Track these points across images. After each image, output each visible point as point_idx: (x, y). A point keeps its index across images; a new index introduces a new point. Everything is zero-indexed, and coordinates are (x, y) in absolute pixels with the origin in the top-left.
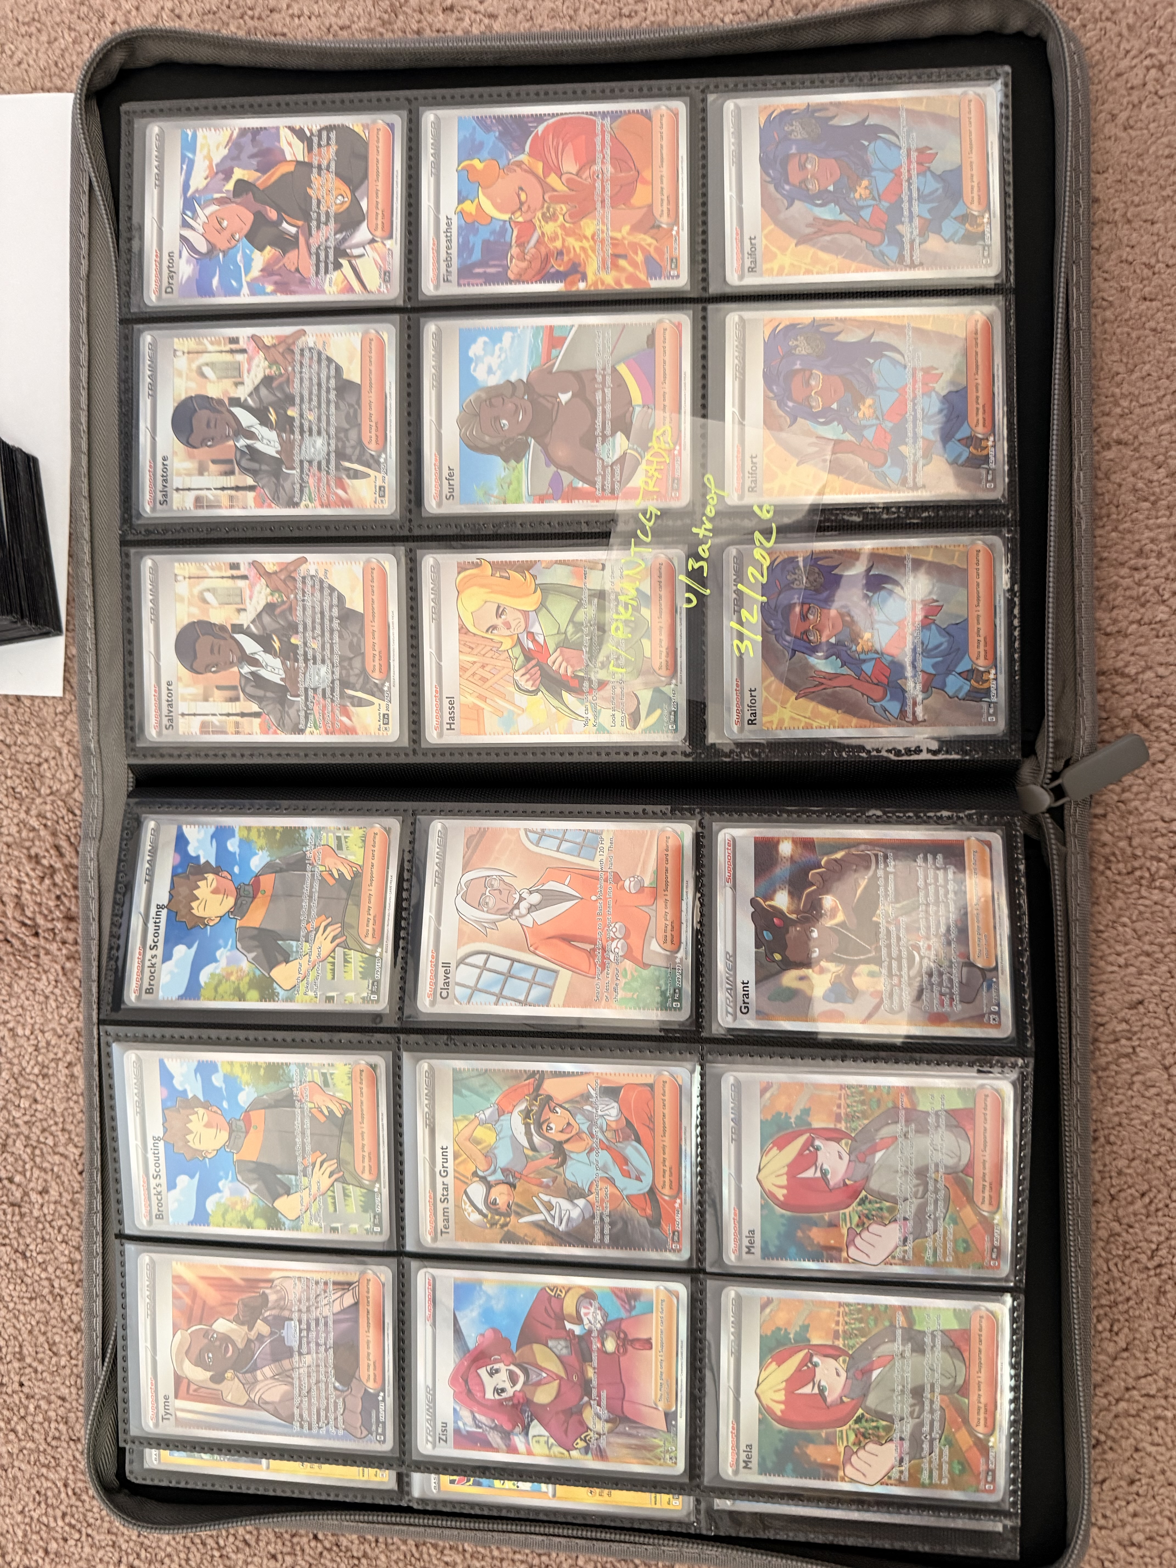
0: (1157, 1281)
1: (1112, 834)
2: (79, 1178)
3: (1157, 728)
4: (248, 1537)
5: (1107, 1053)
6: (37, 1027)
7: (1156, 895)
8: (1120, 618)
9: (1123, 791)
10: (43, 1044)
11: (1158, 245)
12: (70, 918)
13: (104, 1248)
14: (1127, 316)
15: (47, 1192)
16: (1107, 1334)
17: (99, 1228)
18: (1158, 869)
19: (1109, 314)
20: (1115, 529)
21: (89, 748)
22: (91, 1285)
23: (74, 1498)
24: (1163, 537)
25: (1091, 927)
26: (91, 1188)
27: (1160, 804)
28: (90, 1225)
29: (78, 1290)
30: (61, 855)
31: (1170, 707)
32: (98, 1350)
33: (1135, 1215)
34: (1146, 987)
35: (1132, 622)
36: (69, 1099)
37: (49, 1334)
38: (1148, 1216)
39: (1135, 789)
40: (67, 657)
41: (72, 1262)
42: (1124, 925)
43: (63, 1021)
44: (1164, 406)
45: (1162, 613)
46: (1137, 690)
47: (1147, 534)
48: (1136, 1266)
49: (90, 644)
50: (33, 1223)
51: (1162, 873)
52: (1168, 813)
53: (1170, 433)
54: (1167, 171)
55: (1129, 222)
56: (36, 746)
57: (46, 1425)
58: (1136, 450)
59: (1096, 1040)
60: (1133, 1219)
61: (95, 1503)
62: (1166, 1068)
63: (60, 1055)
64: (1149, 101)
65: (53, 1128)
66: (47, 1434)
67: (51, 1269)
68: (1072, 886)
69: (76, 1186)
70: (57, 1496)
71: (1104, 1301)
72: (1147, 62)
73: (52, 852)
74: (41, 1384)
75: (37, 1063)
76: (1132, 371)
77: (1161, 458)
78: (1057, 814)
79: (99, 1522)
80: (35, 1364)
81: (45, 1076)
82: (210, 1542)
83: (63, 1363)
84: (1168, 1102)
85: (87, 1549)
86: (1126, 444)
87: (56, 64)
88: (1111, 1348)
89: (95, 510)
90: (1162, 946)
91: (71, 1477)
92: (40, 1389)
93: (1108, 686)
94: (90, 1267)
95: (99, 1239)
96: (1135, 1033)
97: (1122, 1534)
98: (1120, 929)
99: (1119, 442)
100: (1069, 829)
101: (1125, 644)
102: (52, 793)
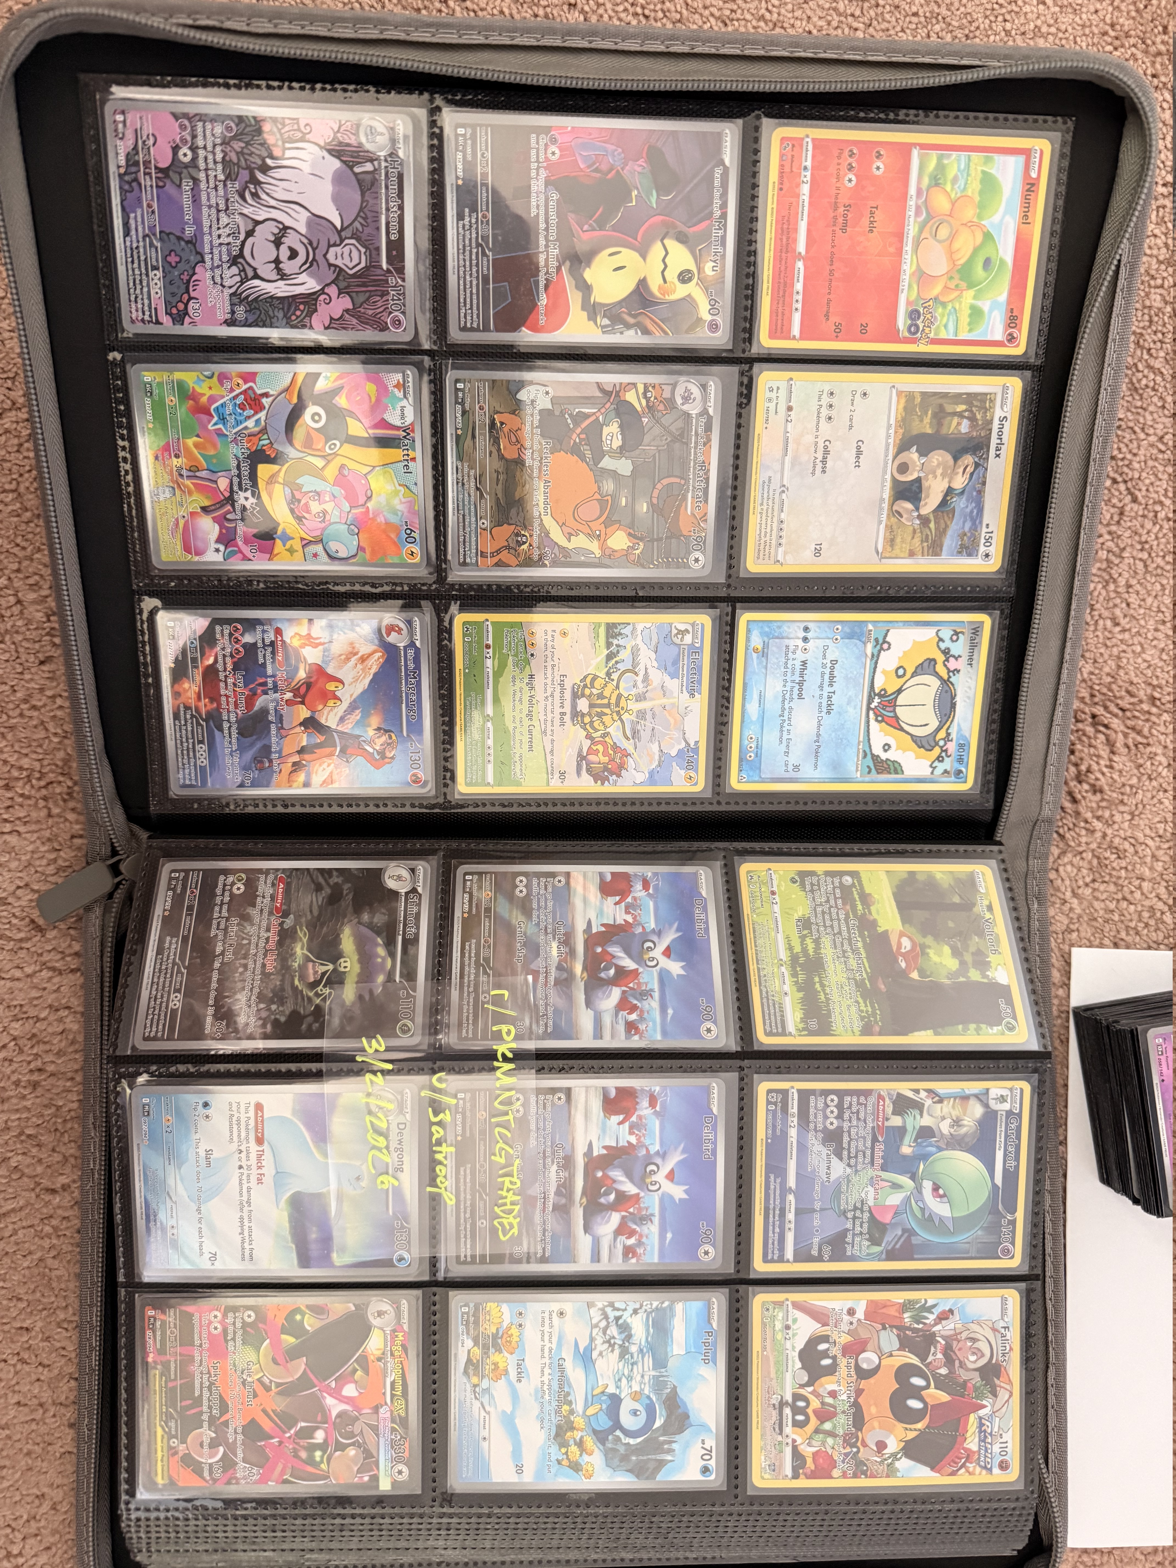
27: (22, 848)
34: (37, 677)
35: (44, 1019)
40: (1068, 985)
55: (41, 1405)
56: (1097, 899)
58: (38, 1184)
86: (47, 1190)
93: (68, 959)
99: (53, 1191)
102: (1081, 853)
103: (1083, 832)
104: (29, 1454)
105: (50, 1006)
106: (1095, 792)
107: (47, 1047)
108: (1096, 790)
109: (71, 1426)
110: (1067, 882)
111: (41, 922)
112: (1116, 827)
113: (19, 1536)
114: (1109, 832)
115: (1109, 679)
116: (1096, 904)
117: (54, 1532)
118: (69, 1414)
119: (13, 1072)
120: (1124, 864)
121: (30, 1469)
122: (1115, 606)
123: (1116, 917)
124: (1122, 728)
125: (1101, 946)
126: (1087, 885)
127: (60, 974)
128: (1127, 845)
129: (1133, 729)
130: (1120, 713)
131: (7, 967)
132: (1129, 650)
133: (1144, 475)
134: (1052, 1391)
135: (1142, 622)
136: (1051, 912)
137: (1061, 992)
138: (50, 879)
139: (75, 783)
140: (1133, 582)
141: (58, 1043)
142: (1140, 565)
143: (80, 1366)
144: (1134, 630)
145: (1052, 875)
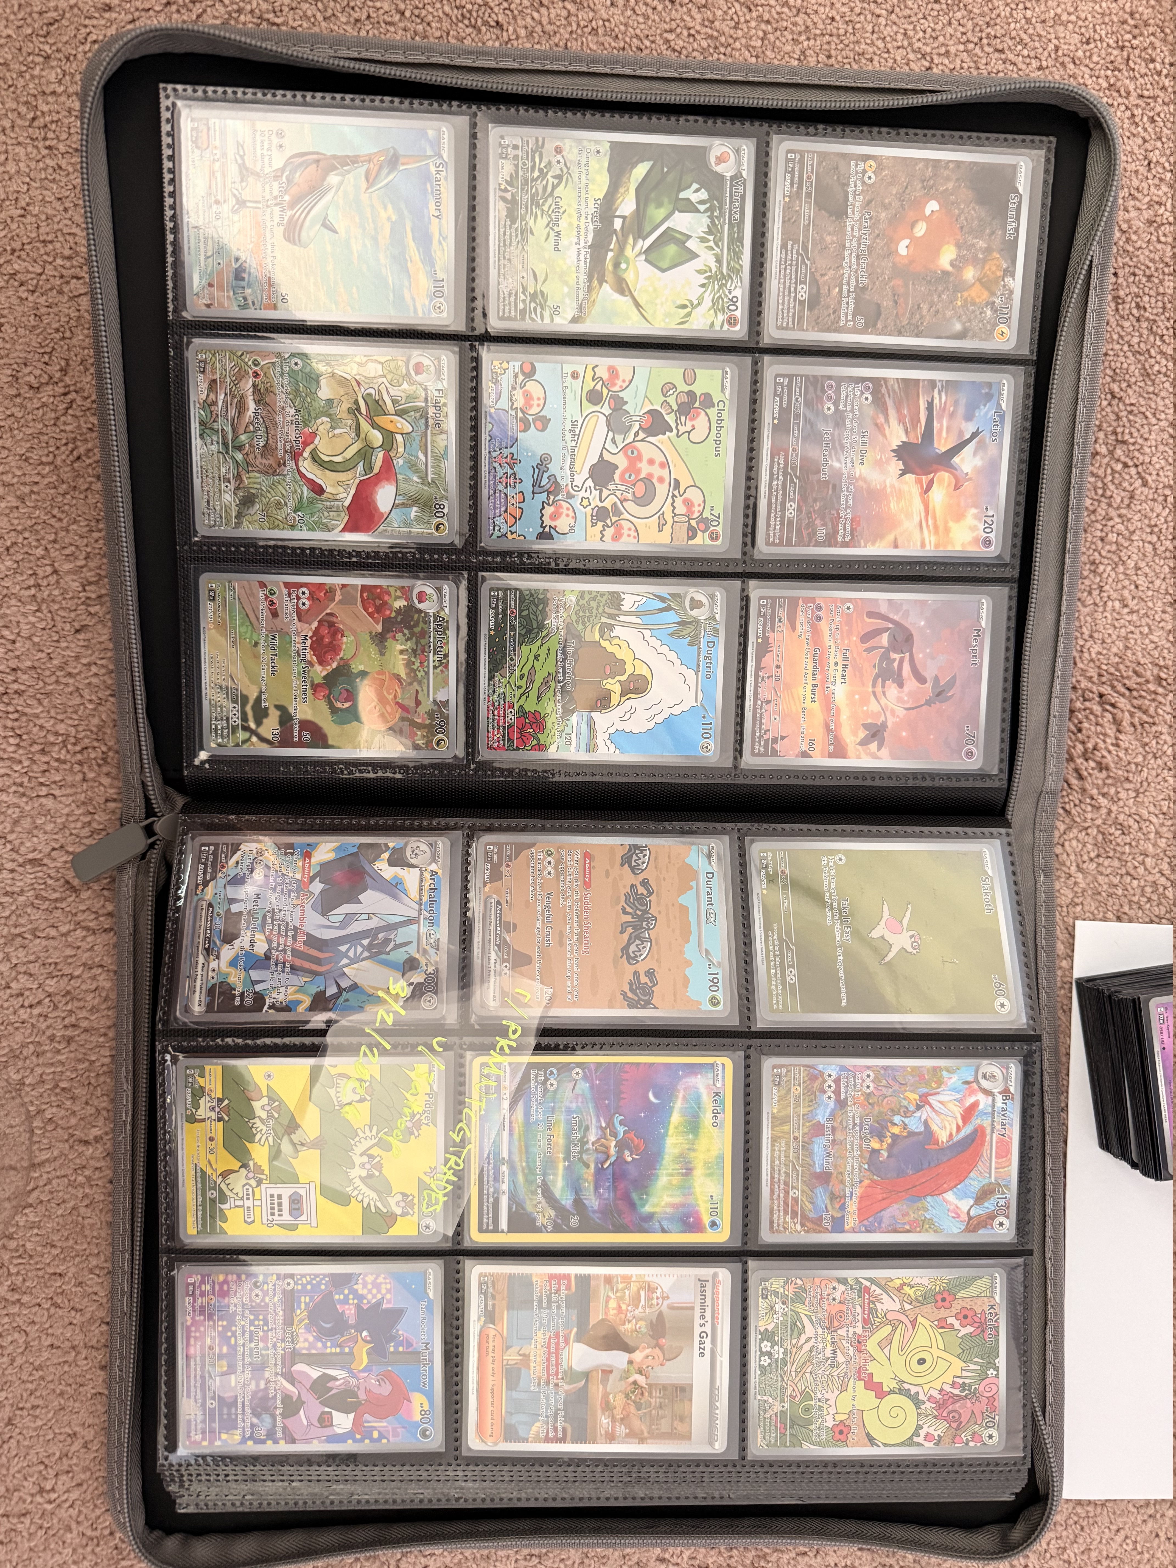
0: (68, 380)
1: (101, 784)
6: (1101, 609)
8: (89, 981)
9: (89, 823)
11: (47, 1325)
14: (77, 1259)
18: (59, 752)
19: (94, 1262)
40: (1071, 957)
46: (76, 915)
48: (86, 394)
55: (73, 1348)
56: (1101, 874)
58: (72, 1136)
60: (88, 436)
62: (56, 572)
73: (1085, 774)
75: (1100, 575)
76: (74, 1209)
78: (150, 812)
81: (1093, 563)
86: (81, 1141)
93: (102, 919)
98: (94, 698)
101: (85, 957)
102: (1086, 829)
103: (1089, 808)
104: (62, 1394)
105: (84, 964)
106: (1101, 770)
107: (81, 1004)
108: (1102, 767)
109: (103, 1368)
110: (1073, 857)
111: (76, 882)
112: (1121, 803)
113: (52, 1472)
114: (1114, 808)
115: (1117, 659)
116: (1100, 878)
117: (86, 1469)
118: (100, 1357)
119: (48, 1027)
120: (1128, 840)
121: (63, 1409)
122: (1124, 587)
123: (1120, 892)
124: (1129, 707)
125: (1105, 919)
126: (1091, 860)
127: (94, 933)
128: (1131, 822)
129: (1139, 708)
130: (1127, 693)
131: (42, 927)
132: (1137, 631)
133: (1155, 459)
134: (1050, 1347)
135: (1150, 604)
136: (1057, 886)
137: (1064, 964)
138: (85, 841)
139: (110, 749)
140: (1142, 564)
141: (92, 1000)
142: (1149, 548)
143: (112, 1310)
144: (1142, 612)
145: (1058, 850)
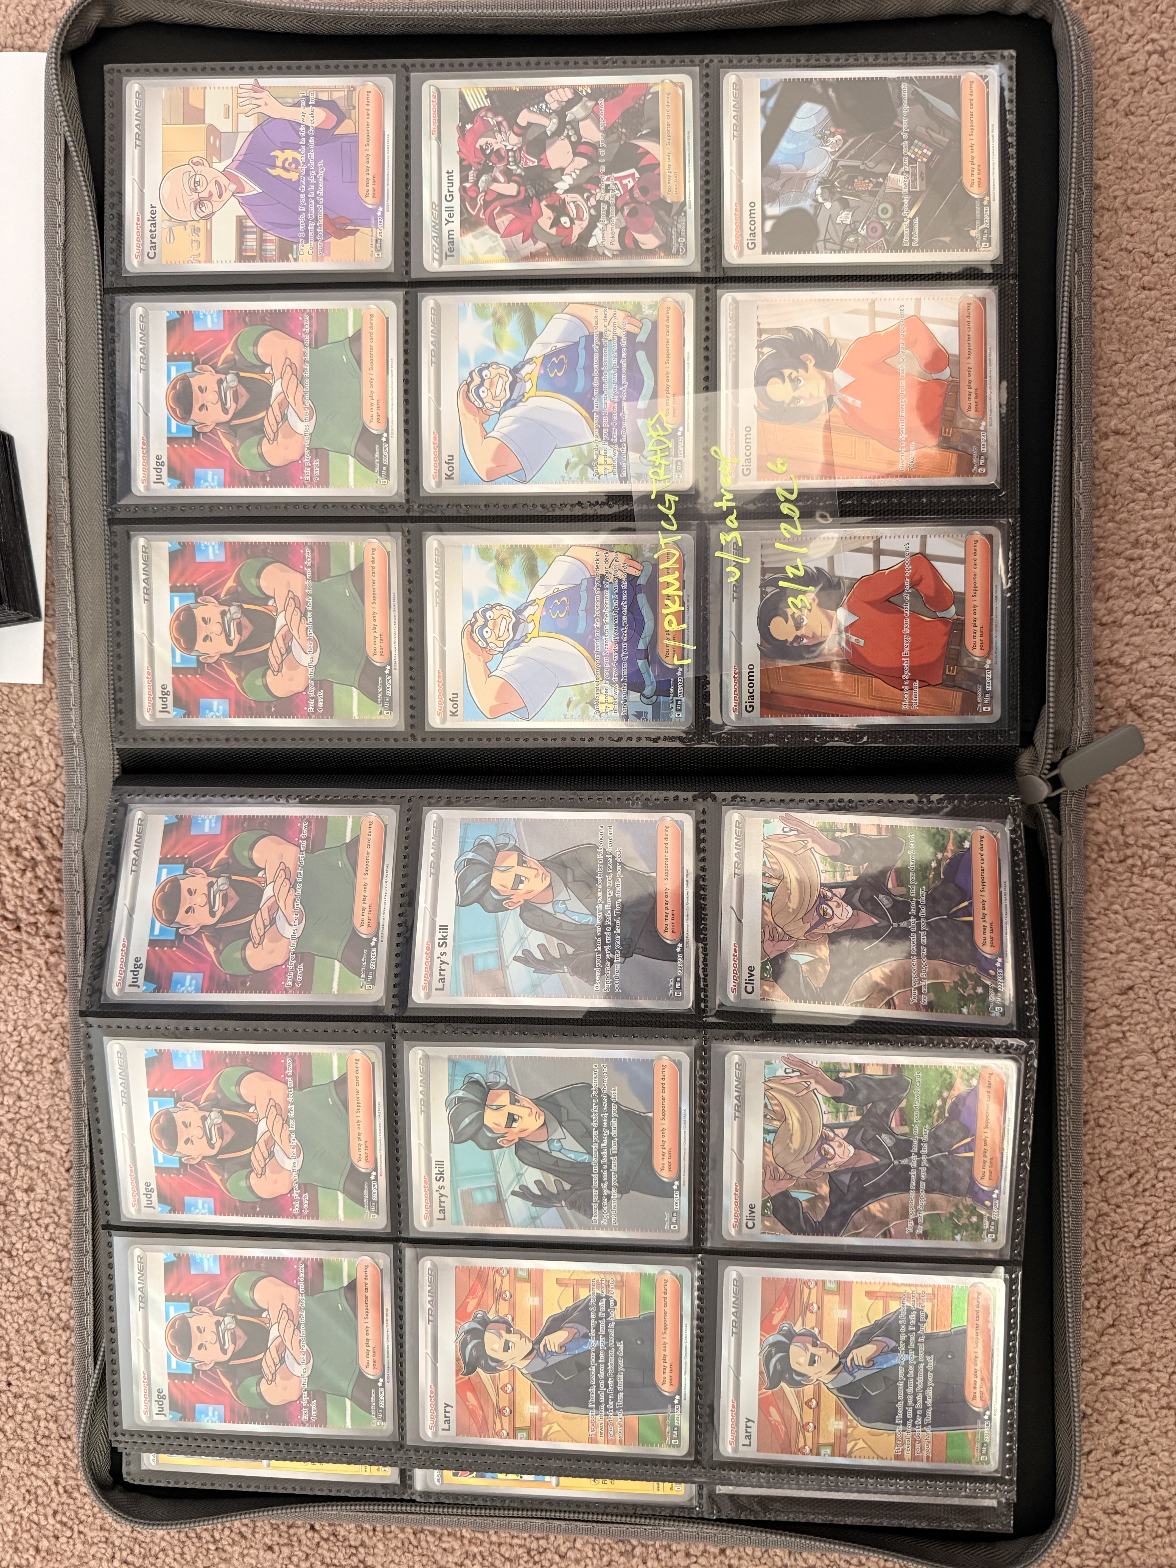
0: (1143, 1259)
1: (1105, 823)
2: (66, 1176)
3: (1150, 718)
4: (243, 1529)
5: (1097, 1038)
6: (20, 1022)
7: (1148, 883)
8: (1116, 608)
9: (1117, 780)
10: (26, 1040)
11: (1158, 233)
12: (53, 911)
13: (94, 1246)
14: (1126, 305)
15: (33, 1190)
16: (1094, 1311)
17: (89, 1226)
18: (1150, 857)
19: (1107, 302)
20: (1112, 520)
21: (71, 739)
22: (82, 1283)
23: (65, 1496)
24: (1158, 528)
25: (1085, 915)
26: (80, 1186)
27: (1152, 793)
28: (80, 1223)
29: (66, 1288)
30: (43, 847)
31: (1164, 697)
32: (90, 1347)
33: (1123, 1195)
34: (1136, 973)
35: (1127, 613)
36: (54, 1095)
37: (37, 1333)
38: (1135, 1196)
39: (1128, 778)
40: (46, 643)
41: (60, 1260)
42: (1116, 913)
43: (48, 1016)
44: (1161, 396)
45: (1156, 604)
46: (1131, 680)
47: (1144, 525)
48: (1124, 1244)
49: (71, 630)
50: (18, 1222)
51: (1153, 861)
52: (1161, 802)
53: (1166, 424)
54: (1167, 159)
55: (1129, 209)
56: (15, 735)
57: (35, 1423)
58: (1133, 440)
59: (1087, 1025)
60: (1121, 1199)
61: (87, 1500)
62: (1155, 1052)
63: (44, 1051)
64: (1150, 87)
65: (39, 1125)
66: (36, 1433)
67: (38, 1268)
68: (1067, 876)
69: (64, 1184)
70: (47, 1494)
71: (1091, 1280)
72: (1149, 47)
73: (34, 844)
74: (29, 1383)
75: (21, 1060)
76: (1130, 360)
77: (1158, 448)
78: (1054, 803)
79: (91, 1519)
80: (23, 1363)
81: (29, 1073)
82: (205, 1535)
83: (52, 1361)
84: (1156, 1085)
85: (79, 1546)
86: (1123, 434)
87: (27, 21)
88: (1098, 1324)
89: (75, 491)
90: (1152, 933)
91: (62, 1475)
92: (28, 1388)
93: (1102, 676)
94: (80, 1264)
95: (89, 1237)
96: (1125, 1018)
97: (1107, 1502)
98: (1112, 916)
99: (1117, 432)
100: (1065, 819)
101: (1120, 634)
102: (32, 784)
105: (1121, 626)
117: (1114, 77)
136: (60, 722)
141: (1113, 588)
145: (62, 761)
